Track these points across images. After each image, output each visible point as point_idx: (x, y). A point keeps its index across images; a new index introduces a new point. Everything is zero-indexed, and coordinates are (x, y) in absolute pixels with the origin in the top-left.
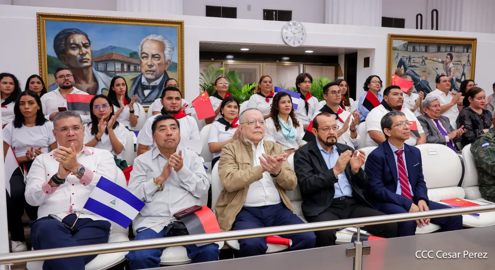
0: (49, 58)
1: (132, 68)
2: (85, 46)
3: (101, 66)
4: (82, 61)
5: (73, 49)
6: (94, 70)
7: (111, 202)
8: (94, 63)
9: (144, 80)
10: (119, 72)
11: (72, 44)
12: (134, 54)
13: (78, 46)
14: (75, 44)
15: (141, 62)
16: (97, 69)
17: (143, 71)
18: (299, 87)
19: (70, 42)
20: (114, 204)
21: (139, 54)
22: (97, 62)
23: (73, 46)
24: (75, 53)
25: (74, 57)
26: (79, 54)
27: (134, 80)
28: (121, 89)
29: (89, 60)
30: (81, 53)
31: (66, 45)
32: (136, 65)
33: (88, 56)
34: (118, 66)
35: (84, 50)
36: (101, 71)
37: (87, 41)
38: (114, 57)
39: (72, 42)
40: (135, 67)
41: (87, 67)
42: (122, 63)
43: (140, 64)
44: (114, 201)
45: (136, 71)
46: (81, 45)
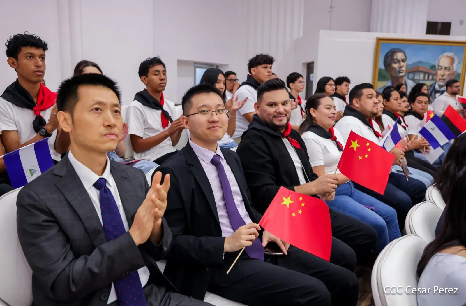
0: (380, 70)
1: (431, 77)
2: (403, 61)
3: (411, 76)
4: (400, 72)
5: (395, 63)
6: (406, 78)
8: (407, 74)
9: (437, 87)
10: (422, 80)
11: (395, 60)
12: (433, 67)
13: (399, 61)
14: (397, 59)
15: (437, 73)
16: (408, 78)
17: (438, 79)
19: (394, 58)
21: (437, 67)
22: (409, 73)
23: (396, 61)
24: (396, 66)
25: (395, 69)
26: (398, 67)
27: (431, 86)
29: (404, 71)
30: (400, 66)
31: (391, 60)
32: (434, 75)
33: (404, 69)
34: (422, 76)
35: (402, 64)
36: (411, 79)
37: (404, 58)
38: (420, 69)
39: (395, 58)
40: (433, 77)
41: (402, 77)
42: (425, 73)
43: (436, 74)
45: (433, 79)
46: (401, 60)
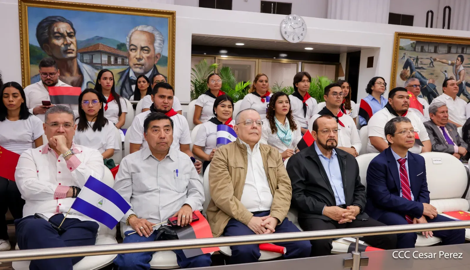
0: (32, 49)
1: (119, 61)
2: (70, 35)
3: (86, 58)
4: (66, 52)
5: (57, 38)
6: (79, 61)
7: (99, 203)
8: (79, 54)
9: (131, 74)
10: (105, 65)
11: (56, 33)
12: (121, 46)
13: (62, 36)
14: (59, 33)
15: (129, 55)
16: (82, 61)
17: (131, 64)
18: (297, 86)
19: (53, 30)
20: (101, 204)
21: (128, 46)
22: (83, 53)
23: (57, 35)
24: (59, 42)
25: (58, 47)
26: (63, 44)
27: (122, 73)
28: (108, 83)
29: (73, 50)
30: (65, 43)
31: (49, 33)
32: (123, 58)
33: (72, 47)
34: (105, 59)
35: (69, 40)
36: (86, 63)
37: (72, 31)
38: (101, 48)
39: (55, 31)
40: (123, 60)
41: (72, 59)
42: (109, 55)
43: (128, 57)
44: (102, 201)
45: (123, 64)
46: (66, 34)
